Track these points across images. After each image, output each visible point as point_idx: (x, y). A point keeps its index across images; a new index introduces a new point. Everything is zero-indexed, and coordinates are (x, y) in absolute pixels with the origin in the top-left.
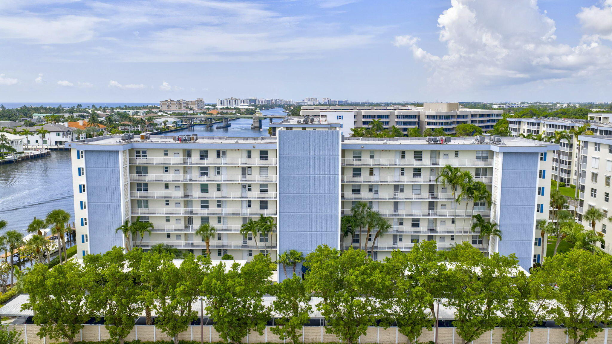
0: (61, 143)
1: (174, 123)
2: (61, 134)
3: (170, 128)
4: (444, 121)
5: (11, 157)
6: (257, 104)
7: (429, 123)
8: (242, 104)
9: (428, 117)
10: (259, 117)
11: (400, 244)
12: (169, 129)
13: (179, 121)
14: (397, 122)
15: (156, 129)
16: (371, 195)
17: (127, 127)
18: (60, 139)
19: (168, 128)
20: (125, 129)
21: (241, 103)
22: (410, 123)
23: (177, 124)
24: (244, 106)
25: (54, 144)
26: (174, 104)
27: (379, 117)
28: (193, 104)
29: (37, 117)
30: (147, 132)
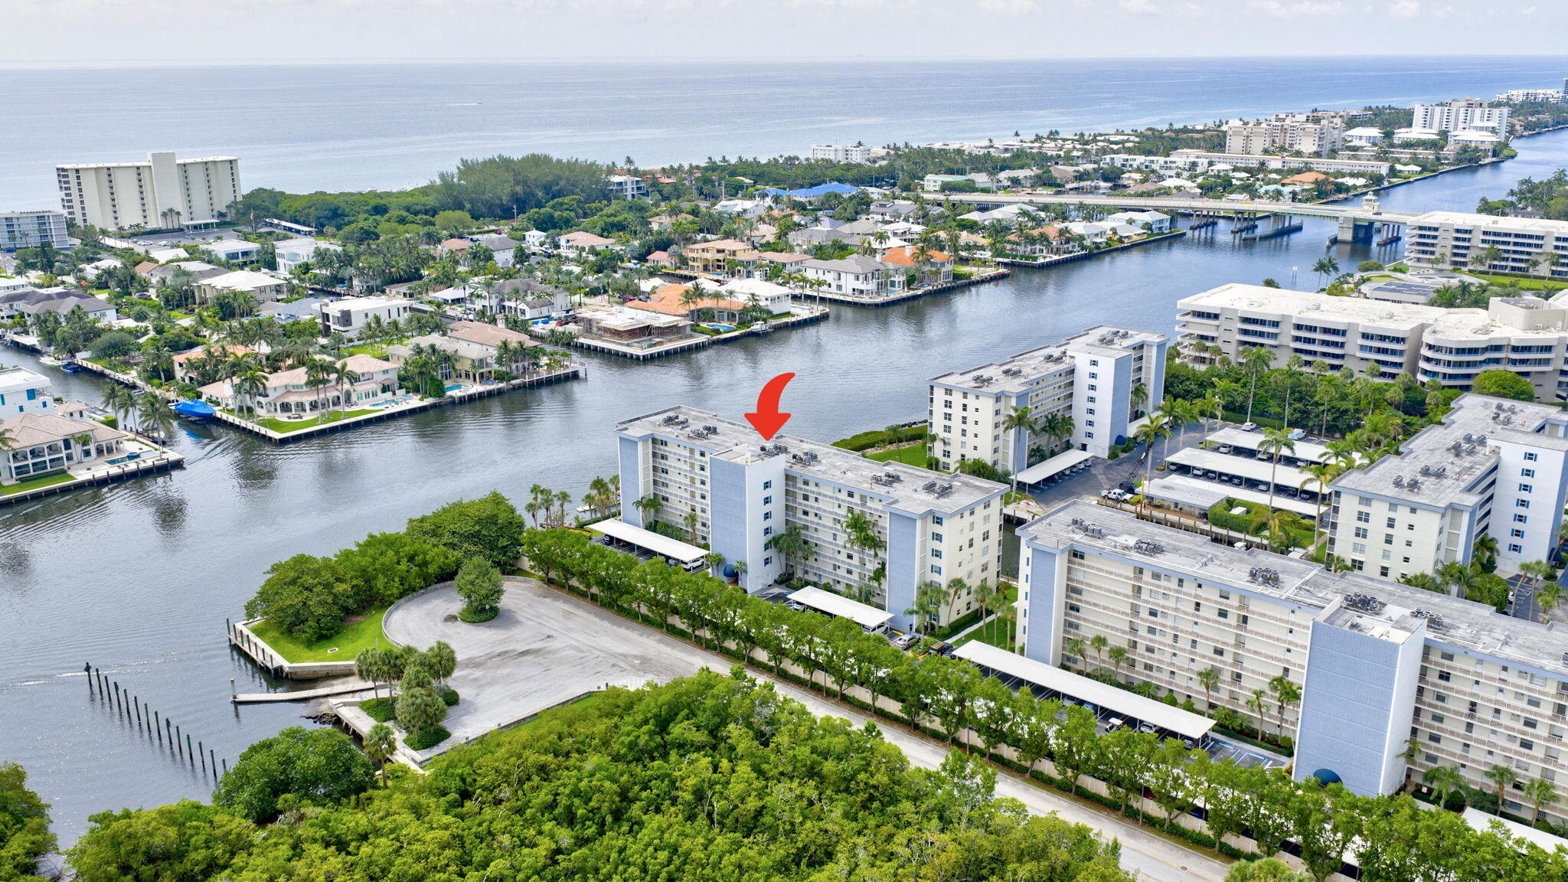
0: (862, 292)
1: (1148, 226)
3: (1126, 240)
8: (1479, 124)
9: (1427, 345)
12: (1123, 242)
13: (1161, 221)
14: (1362, 346)
15: (1082, 249)
18: (859, 285)
19: (1120, 240)
21: (1482, 118)
23: (1150, 229)
24: (1481, 129)
25: (850, 292)
26: (1258, 135)
27: (1326, 331)
28: (1308, 135)
29: (932, 184)
30: (1056, 257)
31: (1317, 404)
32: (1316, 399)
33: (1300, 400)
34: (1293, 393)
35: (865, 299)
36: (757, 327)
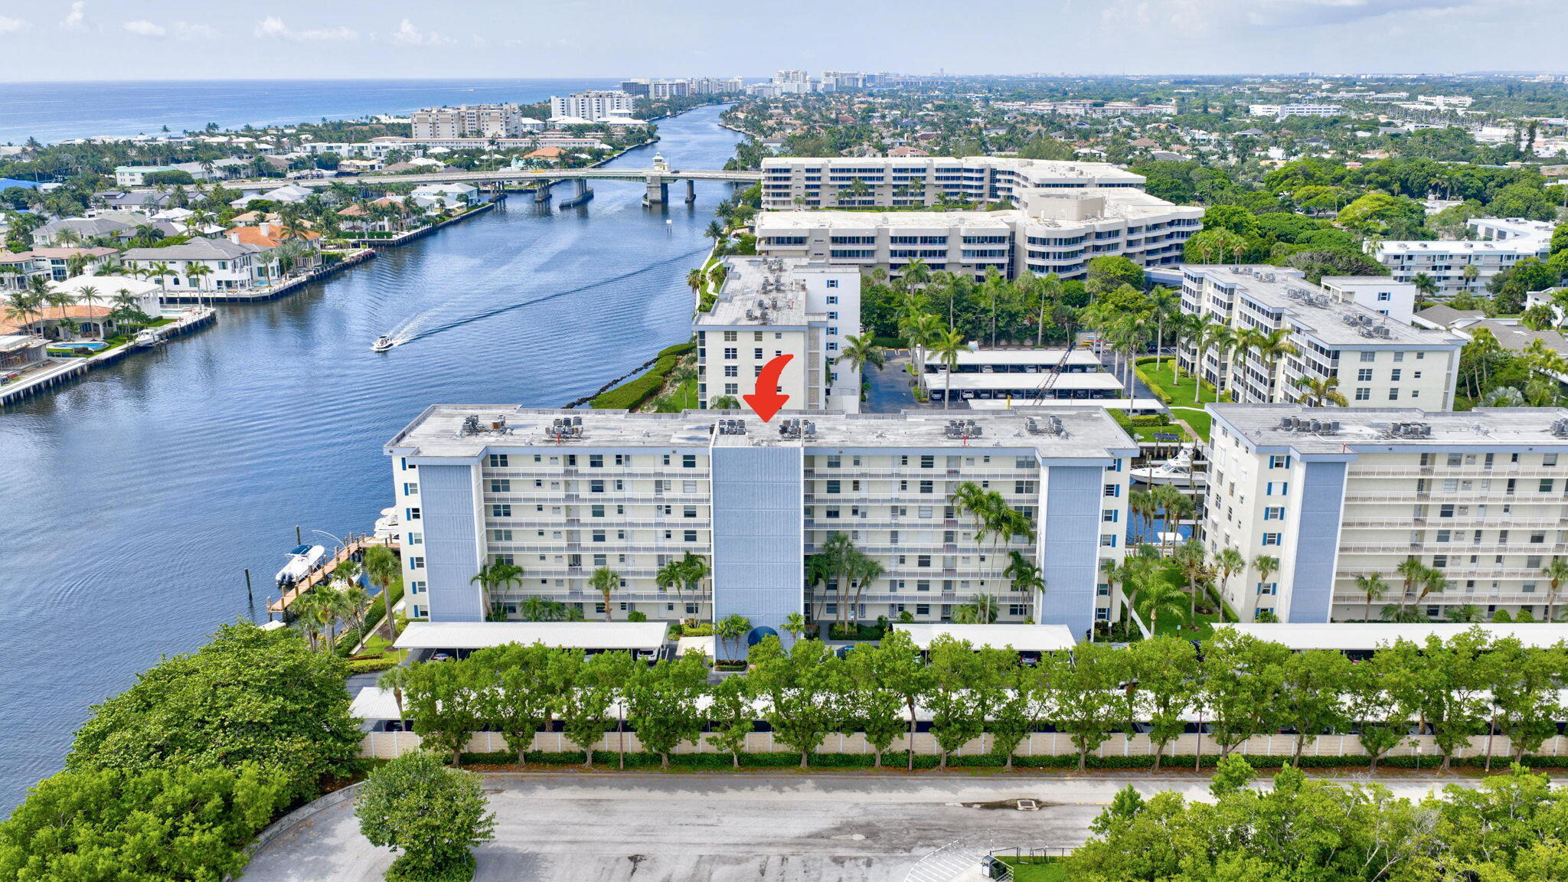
0: (229, 284)
1: (462, 197)
2: (229, 264)
3: (453, 214)
4: (1064, 249)
5: (147, 337)
6: (652, 96)
7: (1032, 254)
8: (615, 111)
9: (1032, 240)
10: (662, 178)
11: (900, 592)
12: (451, 217)
13: (471, 192)
14: (964, 251)
15: (424, 223)
16: (856, 519)
17: (358, 223)
18: (227, 275)
19: (448, 213)
20: (354, 227)
21: (612, 107)
22: (992, 253)
23: (467, 201)
24: (620, 115)
25: (215, 286)
26: (445, 121)
27: (925, 240)
28: (494, 119)
29: (127, 177)
30: (406, 234)
31: (985, 311)
32: (982, 305)
33: (966, 310)
34: (957, 302)
35: (244, 293)
36: (145, 337)
